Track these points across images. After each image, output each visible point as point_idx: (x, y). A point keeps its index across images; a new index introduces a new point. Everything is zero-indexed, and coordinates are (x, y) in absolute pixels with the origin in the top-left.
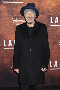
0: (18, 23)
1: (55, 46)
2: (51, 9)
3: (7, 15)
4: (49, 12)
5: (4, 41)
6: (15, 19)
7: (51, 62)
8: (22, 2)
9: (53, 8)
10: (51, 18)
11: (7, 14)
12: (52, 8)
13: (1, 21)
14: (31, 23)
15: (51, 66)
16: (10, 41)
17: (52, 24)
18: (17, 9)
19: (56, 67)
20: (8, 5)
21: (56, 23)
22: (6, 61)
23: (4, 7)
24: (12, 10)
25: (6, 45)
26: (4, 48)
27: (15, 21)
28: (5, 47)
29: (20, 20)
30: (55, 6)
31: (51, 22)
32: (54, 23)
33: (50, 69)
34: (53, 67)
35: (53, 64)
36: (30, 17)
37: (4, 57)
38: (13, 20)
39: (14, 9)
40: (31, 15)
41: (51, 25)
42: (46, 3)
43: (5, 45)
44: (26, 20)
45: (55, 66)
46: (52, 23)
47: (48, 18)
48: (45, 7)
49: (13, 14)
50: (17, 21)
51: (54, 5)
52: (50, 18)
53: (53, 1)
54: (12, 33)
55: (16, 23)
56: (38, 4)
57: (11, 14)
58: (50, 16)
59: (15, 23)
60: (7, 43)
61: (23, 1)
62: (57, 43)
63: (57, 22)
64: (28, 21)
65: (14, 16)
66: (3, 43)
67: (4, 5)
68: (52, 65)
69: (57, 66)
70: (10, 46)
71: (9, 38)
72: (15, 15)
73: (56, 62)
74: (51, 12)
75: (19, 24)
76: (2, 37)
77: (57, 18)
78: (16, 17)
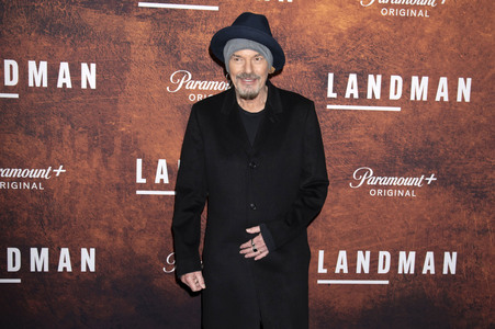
0: (197, 91)
1: (340, 191)
2: (331, 38)
3: (153, 57)
4: (321, 51)
5: (139, 162)
6: (184, 74)
7: (321, 253)
8: (216, 8)
9: (341, 35)
10: (331, 76)
11: (151, 54)
12: (334, 37)
13: (129, 79)
14: (252, 97)
15: (321, 270)
16: (162, 164)
17: (332, 101)
18: (193, 36)
19: (341, 276)
20: (158, 16)
21: (348, 96)
22: (142, 245)
23: (142, 25)
24: (175, 40)
25: (144, 181)
26: (138, 192)
27: (184, 85)
28: (142, 187)
29: (203, 79)
30: (348, 30)
31: (331, 94)
32: (341, 99)
33: (319, 282)
34: (331, 275)
35: (330, 263)
36: (249, 71)
37: (137, 227)
38: (175, 79)
39: (184, 35)
40: (252, 67)
41: (329, 107)
42: (313, 15)
43: (140, 180)
44: (231, 83)
45: (337, 271)
46: (335, 95)
47: (320, 76)
48: (309, 33)
49: (178, 57)
50: (192, 85)
51: (343, 24)
52: (327, 78)
53: (341, 6)
54: (169, 132)
55: (190, 91)
56: (280, 16)
57: (171, 55)
58: (328, 69)
59: (184, 92)
60: (149, 171)
61: (218, 5)
62: (348, 178)
63: (352, 95)
64: (241, 89)
65: (179, 63)
66: (134, 170)
67: (141, 17)
68: (325, 266)
69: (346, 271)
70: (162, 186)
71: (158, 151)
72: (185, 60)
73: (343, 255)
74: (333, 54)
75: (200, 97)
76: (131, 148)
77: (353, 78)
78: (188, 67)
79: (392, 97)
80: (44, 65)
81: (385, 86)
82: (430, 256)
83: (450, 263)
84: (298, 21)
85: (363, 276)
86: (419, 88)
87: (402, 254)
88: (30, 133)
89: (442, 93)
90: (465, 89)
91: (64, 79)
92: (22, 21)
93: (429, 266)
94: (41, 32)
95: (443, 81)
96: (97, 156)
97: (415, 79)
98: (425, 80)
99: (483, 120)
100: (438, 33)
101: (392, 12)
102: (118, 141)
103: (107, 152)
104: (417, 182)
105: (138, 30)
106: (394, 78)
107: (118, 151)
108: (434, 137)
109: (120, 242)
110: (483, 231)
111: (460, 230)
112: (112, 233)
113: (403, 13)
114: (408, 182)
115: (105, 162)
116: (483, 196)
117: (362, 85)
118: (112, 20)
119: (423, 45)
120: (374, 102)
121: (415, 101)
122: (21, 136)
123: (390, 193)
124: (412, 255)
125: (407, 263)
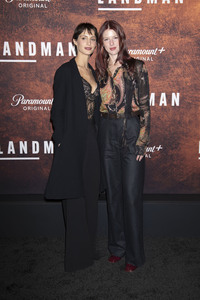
80: (49, 44)
84: (186, 14)
88: (43, 80)
91: (60, 51)
92: (37, 21)
94: (47, 26)
122: (38, 83)
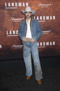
0: (15, 20)
5: (7, 31)
11: (8, 15)
13: (5, 19)
19: (38, 46)
20: (9, 10)
21: (37, 20)
24: (11, 13)
29: (16, 18)
30: (37, 10)
43: (7, 34)
53: (35, 6)
57: (11, 15)
59: (13, 21)
66: (6, 33)
67: (6, 10)
71: (10, 29)
72: (13, 16)
73: (38, 43)
76: (6, 29)
77: (38, 17)
78: (13, 17)
79: (44, 19)
81: (43, 18)
82: (51, 42)
83: (54, 43)
85: (41, 46)
86: (48, 18)
87: (47, 42)
89: (51, 18)
90: (54, 17)
93: (51, 44)
95: (51, 17)
96: (1, 31)
97: (47, 16)
98: (48, 16)
99: (57, 22)
100: (50, 10)
101: (43, 7)
102: (4, 28)
103: (2, 30)
104: (48, 32)
105: (6, 12)
106: (44, 17)
107: (4, 30)
108: (50, 25)
109: (5, 43)
110: (58, 38)
111: (55, 38)
112: (4, 42)
113: (44, 7)
114: (47, 32)
115: (2, 32)
116: (58, 33)
117: (39, 18)
118: (2, 11)
119: (48, 11)
120: (41, 20)
121: (47, 20)
123: (44, 34)
124: (48, 42)
125: (48, 44)
